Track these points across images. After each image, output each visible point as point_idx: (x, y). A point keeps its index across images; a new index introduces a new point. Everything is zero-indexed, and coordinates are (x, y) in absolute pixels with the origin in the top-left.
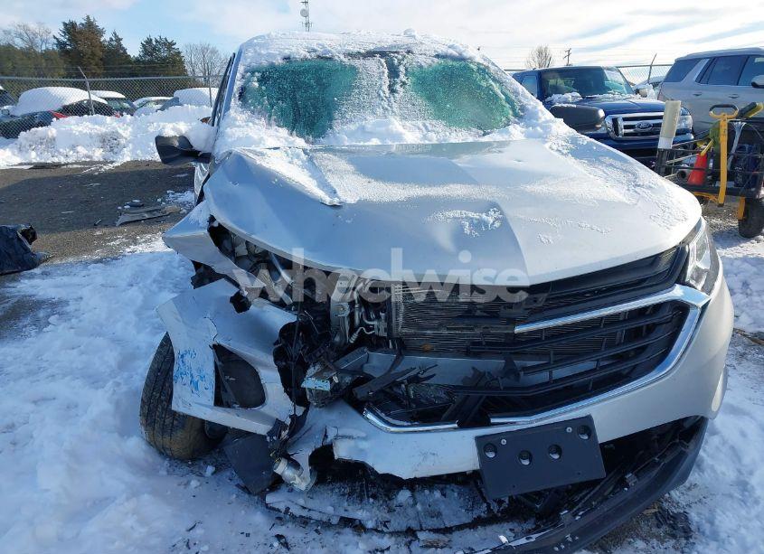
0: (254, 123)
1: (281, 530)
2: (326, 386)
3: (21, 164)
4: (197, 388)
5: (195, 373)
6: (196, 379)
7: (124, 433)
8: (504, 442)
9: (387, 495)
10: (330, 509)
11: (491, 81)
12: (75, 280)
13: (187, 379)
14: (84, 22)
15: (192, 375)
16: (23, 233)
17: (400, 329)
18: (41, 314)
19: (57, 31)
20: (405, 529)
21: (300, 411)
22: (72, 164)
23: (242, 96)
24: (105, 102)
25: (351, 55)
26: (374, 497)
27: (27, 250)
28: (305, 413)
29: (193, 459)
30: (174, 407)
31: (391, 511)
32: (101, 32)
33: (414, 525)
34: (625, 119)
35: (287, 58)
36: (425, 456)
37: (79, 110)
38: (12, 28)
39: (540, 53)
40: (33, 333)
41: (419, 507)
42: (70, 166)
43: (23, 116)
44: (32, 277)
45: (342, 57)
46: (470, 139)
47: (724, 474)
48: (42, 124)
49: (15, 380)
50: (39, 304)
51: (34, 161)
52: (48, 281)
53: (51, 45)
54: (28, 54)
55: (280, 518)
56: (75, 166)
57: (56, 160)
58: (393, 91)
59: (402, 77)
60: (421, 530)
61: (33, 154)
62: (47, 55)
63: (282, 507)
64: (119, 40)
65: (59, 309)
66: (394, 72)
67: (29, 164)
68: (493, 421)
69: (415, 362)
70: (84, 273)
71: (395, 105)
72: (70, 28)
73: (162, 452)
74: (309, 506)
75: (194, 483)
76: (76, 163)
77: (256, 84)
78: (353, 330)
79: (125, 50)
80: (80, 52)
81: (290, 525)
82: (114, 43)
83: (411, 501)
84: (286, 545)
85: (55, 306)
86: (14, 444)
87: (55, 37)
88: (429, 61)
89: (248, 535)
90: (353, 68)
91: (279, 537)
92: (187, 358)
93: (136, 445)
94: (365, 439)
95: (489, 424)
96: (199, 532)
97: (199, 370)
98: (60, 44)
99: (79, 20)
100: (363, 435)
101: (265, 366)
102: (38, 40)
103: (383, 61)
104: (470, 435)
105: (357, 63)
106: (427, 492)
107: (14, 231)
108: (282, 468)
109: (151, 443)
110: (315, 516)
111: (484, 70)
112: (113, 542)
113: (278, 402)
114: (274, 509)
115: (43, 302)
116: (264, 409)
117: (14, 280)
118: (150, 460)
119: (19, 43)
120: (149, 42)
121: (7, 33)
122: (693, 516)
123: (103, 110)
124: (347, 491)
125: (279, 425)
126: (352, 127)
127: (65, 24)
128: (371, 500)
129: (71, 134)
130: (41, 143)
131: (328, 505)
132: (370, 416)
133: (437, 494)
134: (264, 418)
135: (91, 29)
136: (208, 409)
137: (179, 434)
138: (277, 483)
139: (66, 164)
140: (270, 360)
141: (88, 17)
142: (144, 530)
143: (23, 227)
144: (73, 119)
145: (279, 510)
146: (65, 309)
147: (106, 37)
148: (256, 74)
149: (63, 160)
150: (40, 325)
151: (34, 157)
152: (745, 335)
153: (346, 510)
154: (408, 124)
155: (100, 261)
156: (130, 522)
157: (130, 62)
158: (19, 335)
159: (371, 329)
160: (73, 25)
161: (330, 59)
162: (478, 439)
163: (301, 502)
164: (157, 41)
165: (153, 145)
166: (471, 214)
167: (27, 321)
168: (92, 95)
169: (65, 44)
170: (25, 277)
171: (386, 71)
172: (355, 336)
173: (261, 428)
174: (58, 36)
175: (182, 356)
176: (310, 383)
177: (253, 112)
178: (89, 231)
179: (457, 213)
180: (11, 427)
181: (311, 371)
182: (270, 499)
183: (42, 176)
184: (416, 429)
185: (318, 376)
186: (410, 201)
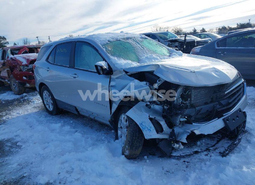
6: (149, 128)
15: (147, 128)
30: (146, 138)
31: (199, 147)
33: (206, 147)
35: (109, 41)
36: (214, 127)
41: (203, 144)
60: (209, 148)
74: (184, 152)
75: (148, 161)
83: (201, 144)
84: (188, 162)
89: (177, 164)
91: (185, 161)
92: (143, 124)
95: (223, 116)
97: (149, 126)
104: (221, 119)
105: (128, 41)
113: (166, 130)
132: (193, 124)
133: (204, 140)
136: (157, 135)
140: (162, 119)
159: (185, 104)
161: (120, 40)
162: (223, 120)
175: (142, 124)
184: (208, 123)
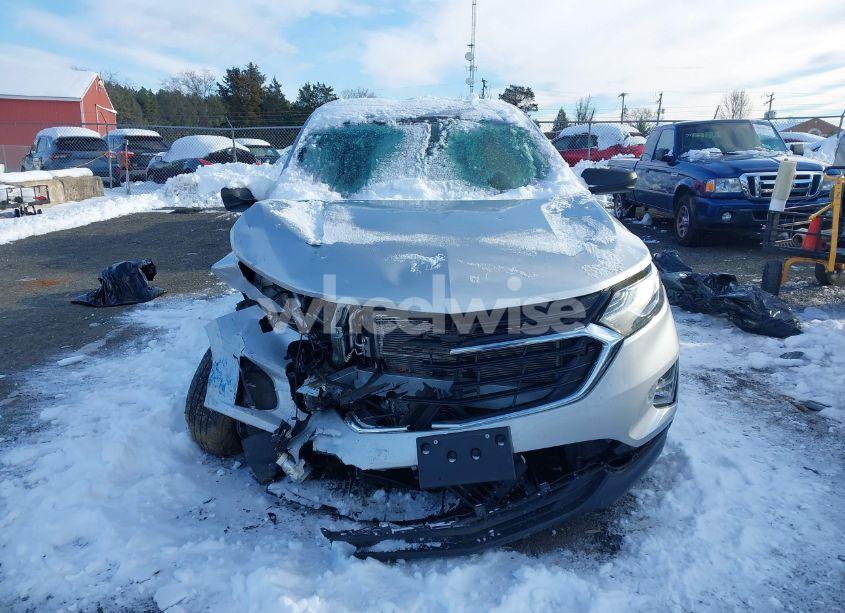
0: (303, 180)
1: (275, 511)
2: (315, 393)
3: (164, 208)
4: (224, 389)
5: (224, 377)
6: (224, 383)
7: (175, 429)
8: (436, 442)
9: (366, 493)
10: (317, 498)
11: (526, 146)
12: (179, 312)
13: (218, 382)
14: (247, 69)
15: (222, 380)
16: (145, 269)
17: (382, 353)
18: (144, 338)
19: (220, 77)
20: (371, 519)
21: (302, 417)
22: (210, 209)
23: (301, 156)
24: (247, 149)
25: (403, 121)
26: (355, 493)
27: (145, 285)
28: (308, 418)
29: (227, 456)
30: (206, 404)
31: (364, 504)
32: (262, 79)
33: (379, 516)
34: (762, 178)
35: (347, 124)
36: (379, 452)
37: (222, 157)
38: (180, 76)
39: (735, 98)
40: (133, 353)
41: (388, 504)
42: (208, 212)
43: (174, 163)
44: (146, 308)
45: (394, 122)
46: (482, 198)
47: (678, 510)
48: (188, 171)
49: (110, 388)
50: (144, 331)
51: (177, 205)
52: (158, 312)
53: (214, 91)
54: (194, 100)
55: (278, 503)
56: (212, 211)
57: (196, 205)
58: (429, 152)
59: (442, 142)
60: (385, 521)
61: (177, 199)
62: (210, 101)
63: (279, 493)
64: (278, 86)
65: (159, 336)
66: (435, 137)
67: (172, 208)
68: (433, 426)
69: (391, 380)
70: (190, 306)
71: (427, 167)
72: (233, 75)
73: (202, 446)
74: (301, 494)
75: (220, 472)
76: (214, 208)
77: (314, 146)
78: (348, 350)
79: (283, 97)
80: (239, 99)
81: (284, 508)
82: (273, 90)
83: (384, 499)
84: (274, 521)
85: (156, 333)
86: (95, 431)
87: (218, 84)
88: (472, 126)
89: (248, 511)
90: (400, 134)
91: (271, 515)
92: (221, 366)
93: (182, 439)
94: (340, 437)
95: (429, 429)
96: (211, 504)
97: (228, 376)
98: (223, 90)
99: (243, 67)
100: (339, 434)
101: (279, 377)
102: (202, 87)
103: (429, 126)
104: (414, 436)
105: (406, 128)
106: (400, 494)
107: (135, 266)
108: (282, 461)
109: (195, 438)
110: (303, 502)
111: (523, 135)
112: (146, 502)
113: (286, 408)
114: (272, 494)
115: (148, 329)
116: (275, 412)
117: (129, 310)
118: (193, 453)
119: (185, 91)
120: (307, 88)
121: (175, 80)
122: (628, 538)
123: (246, 158)
124: (335, 486)
125: (284, 426)
126: (384, 184)
127: (229, 71)
128: (351, 495)
129: (212, 181)
130: (185, 189)
131: (316, 495)
133: (408, 497)
134: (273, 419)
135: (253, 77)
136: (230, 408)
137: (213, 430)
138: (280, 475)
139: (204, 209)
140: (282, 372)
141: (251, 64)
142: (171, 498)
143: (144, 262)
144: (217, 166)
145: (275, 495)
146: (163, 336)
147: (267, 84)
148: (317, 137)
149: (202, 205)
150: (140, 347)
151: (177, 202)
152: (792, 403)
153: (329, 501)
154: (432, 182)
155: (206, 299)
156: (162, 491)
157: (287, 109)
158: (122, 353)
159: (361, 351)
160: (236, 71)
161: (384, 123)
162: (418, 440)
163: (296, 490)
164: (314, 88)
165: (219, 195)
166: (420, 257)
167: (133, 343)
168: (236, 143)
169: (227, 91)
170: (140, 308)
171: (429, 136)
172: (349, 357)
173: (270, 427)
174: (221, 83)
175: (217, 364)
176: (304, 390)
177: (306, 170)
178: (204, 271)
179: (410, 256)
180: (97, 420)
181: (307, 381)
182: (272, 487)
183: (181, 220)
185: (312, 385)
186: (376, 244)
